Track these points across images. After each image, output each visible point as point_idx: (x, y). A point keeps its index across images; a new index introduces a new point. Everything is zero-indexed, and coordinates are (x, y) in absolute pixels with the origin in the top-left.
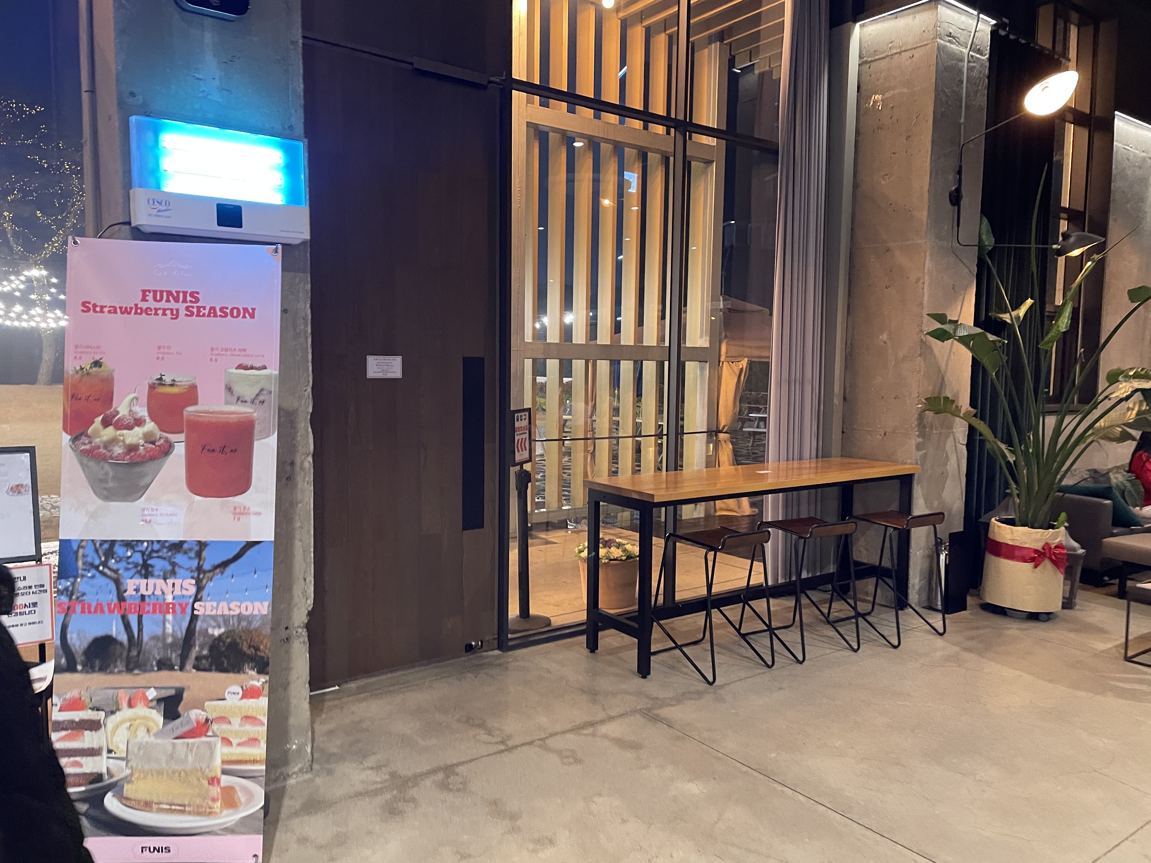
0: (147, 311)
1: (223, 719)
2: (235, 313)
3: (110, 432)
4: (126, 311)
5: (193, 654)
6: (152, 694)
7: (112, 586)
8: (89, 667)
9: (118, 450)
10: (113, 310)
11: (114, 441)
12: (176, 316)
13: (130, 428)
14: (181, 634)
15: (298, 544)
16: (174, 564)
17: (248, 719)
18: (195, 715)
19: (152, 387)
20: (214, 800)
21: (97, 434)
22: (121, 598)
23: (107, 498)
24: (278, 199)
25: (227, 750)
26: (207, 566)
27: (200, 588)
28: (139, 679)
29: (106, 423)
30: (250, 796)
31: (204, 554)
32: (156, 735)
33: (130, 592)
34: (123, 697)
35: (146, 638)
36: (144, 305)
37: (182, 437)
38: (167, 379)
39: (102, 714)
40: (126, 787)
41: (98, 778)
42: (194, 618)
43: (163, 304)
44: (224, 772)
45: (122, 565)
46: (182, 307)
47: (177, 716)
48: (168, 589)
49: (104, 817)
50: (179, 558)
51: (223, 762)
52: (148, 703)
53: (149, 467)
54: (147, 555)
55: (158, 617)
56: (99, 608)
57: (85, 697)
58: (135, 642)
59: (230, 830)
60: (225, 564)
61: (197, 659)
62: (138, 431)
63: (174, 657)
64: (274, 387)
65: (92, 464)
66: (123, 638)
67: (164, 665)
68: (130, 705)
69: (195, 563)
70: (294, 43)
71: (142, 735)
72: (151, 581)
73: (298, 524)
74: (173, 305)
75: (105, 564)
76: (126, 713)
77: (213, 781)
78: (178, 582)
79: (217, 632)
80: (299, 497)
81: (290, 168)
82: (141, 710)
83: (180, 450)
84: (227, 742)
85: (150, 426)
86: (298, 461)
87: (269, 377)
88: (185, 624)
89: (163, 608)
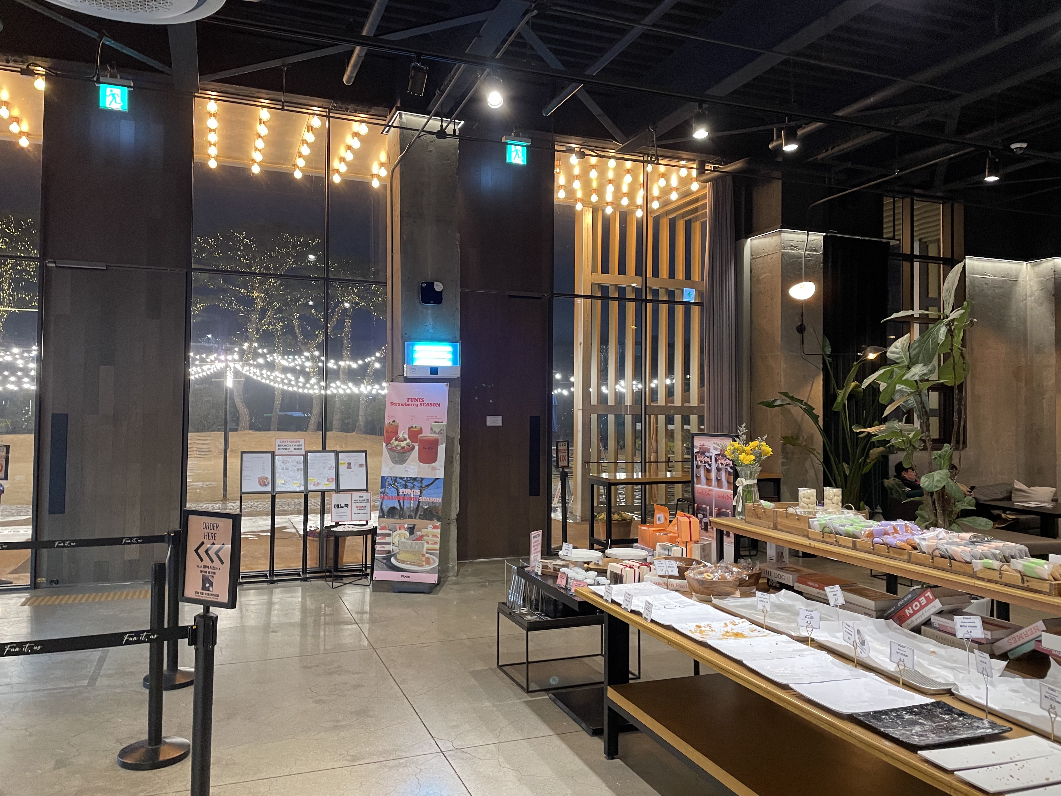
0: (409, 405)
1: (427, 536)
2: (434, 405)
3: (397, 443)
4: (403, 405)
5: (419, 514)
6: (406, 526)
7: (396, 491)
8: (388, 517)
9: (399, 448)
10: (399, 405)
11: (398, 445)
12: (417, 406)
13: (403, 441)
14: (415, 507)
15: (453, 487)
16: (414, 485)
17: (434, 536)
18: (419, 533)
19: (409, 428)
20: (423, 561)
21: (393, 443)
22: (398, 495)
23: (395, 463)
24: (450, 364)
25: (427, 545)
26: (423, 486)
27: (421, 493)
28: (402, 521)
29: (396, 440)
30: (434, 561)
31: (423, 482)
32: (407, 539)
33: (401, 493)
34: (398, 526)
35: (405, 508)
36: (408, 403)
37: (417, 444)
38: (414, 426)
39: (391, 532)
40: (398, 556)
41: (389, 552)
42: (419, 502)
43: (413, 403)
44: (427, 553)
45: (399, 485)
46: (419, 403)
47: (413, 533)
48: (412, 493)
49: (390, 565)
50: (416, 483)
51: (427, 549)
52: (405, 529)
53: (407, 454)
54: (406, 482)
55: (409, 501)
56: (392, 498)
57: (387, 526)
58: (402, 509)
59: (428, 572)
60: (429, 485)
61: (420, 515)
62: (405, 442)
63: (413, 514)
64: (445, 429)
65: (391, 453)
66: (398, 508)
67: (410, 517)
68: (400, 529)
69: (420, 485)
70: (457, 309)
71: (403, 539)
72: (407, 490)
73: (454, 480)
74: (416, 403)
75: (394, 484)
76: (398, 532)
77: (423, 555)
78: (415, 491)
79: (426, 507)
80: (454, 469)
81: (454, 353)
82: (403, 531)
83: (417, 448)
84: (428, 543)
85: (408, 441)
86: (454, 456)
87: (443, 425)
88: (417, 504)
89: (410, 499)
